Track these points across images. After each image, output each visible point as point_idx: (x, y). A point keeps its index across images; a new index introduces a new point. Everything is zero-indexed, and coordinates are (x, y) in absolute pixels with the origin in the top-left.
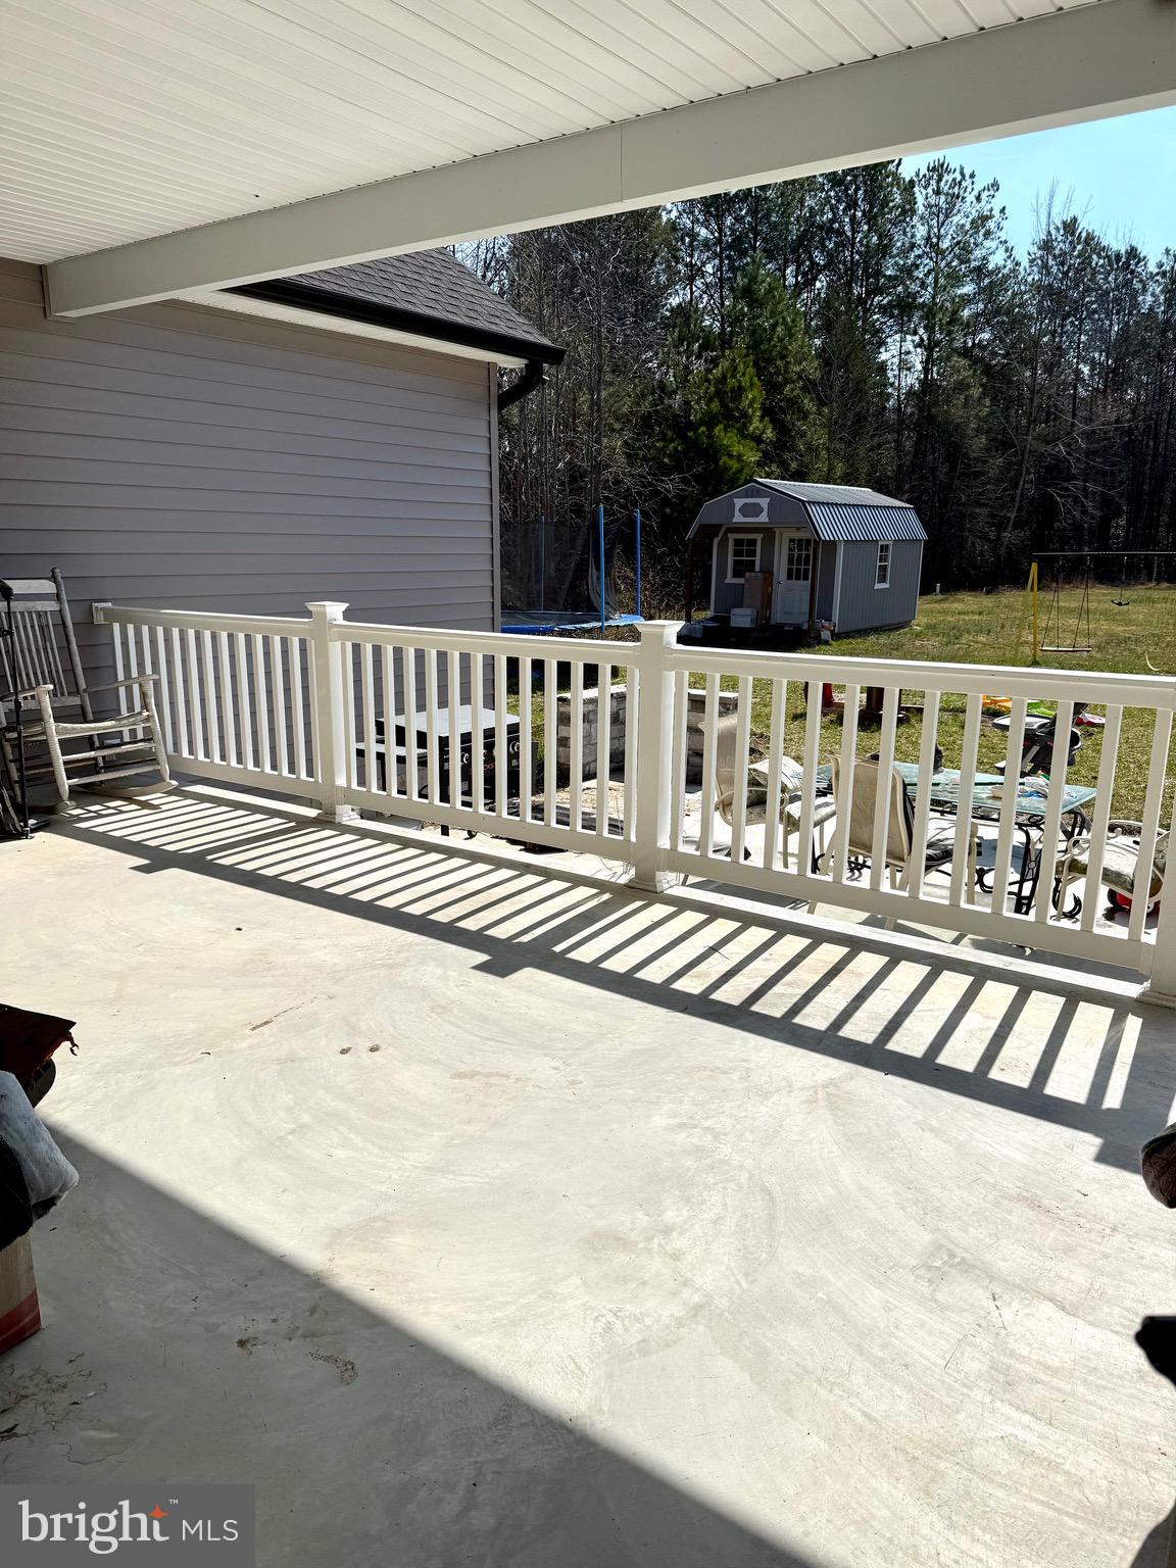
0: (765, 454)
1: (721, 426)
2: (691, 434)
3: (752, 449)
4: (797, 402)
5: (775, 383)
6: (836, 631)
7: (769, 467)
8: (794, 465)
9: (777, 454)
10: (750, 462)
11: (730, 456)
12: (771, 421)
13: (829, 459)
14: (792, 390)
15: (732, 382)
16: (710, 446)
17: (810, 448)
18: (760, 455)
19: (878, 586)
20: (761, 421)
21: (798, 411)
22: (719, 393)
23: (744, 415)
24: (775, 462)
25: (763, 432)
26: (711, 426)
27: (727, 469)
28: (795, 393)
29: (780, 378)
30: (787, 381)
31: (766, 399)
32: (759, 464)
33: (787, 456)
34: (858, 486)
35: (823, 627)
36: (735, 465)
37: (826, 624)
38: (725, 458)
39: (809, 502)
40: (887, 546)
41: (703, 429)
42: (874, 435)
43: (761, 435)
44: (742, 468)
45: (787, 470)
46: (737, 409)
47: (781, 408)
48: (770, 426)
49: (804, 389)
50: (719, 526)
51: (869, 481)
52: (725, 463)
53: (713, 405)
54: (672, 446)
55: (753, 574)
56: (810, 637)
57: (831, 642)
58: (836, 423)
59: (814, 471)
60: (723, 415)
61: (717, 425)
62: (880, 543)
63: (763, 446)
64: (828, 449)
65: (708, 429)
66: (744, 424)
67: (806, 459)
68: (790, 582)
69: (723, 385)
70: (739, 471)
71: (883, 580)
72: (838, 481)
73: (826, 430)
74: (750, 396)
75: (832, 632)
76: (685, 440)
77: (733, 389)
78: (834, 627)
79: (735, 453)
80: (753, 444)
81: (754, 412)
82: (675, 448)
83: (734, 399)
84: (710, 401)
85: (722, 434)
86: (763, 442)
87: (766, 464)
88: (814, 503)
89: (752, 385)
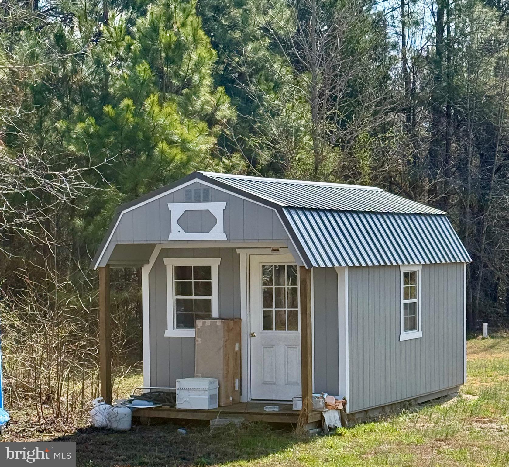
0: (222, 140)
1: (154, 98)
2: (108, 109)
3: (201, 133)
4: (263, 67)
5: (231, 40)
6: (348, 411)
7: (229, 158)
8: (265, 156)
9: (239, 140)
10: (200, 150)
11: (171, 143)
12: (228, 92)
13: (316, 145)
14: (256, 50)
15: (165, 36)
16: (137, 127)
17: (286, 132)
18: (214, 140)
19: (406, 336)
20: (212, 93)
21: (266, 80)
22: (146, 51)
23: (187, 83)
24: (238, 151)
25: (216, 108)
26: (138, 99)
27: (166, 161)
28: (261, 54)
29: (237, 35)
30: (247, 38)
31: (218, 63)
32: (213, 154)
33: (252, 142)
34: (361, 184)
35: (326, 405)
36: (179, 156)
37: (331, 400)
38: (163, 145)
39: (288, 208)
40: (414, 274)
41: (127, 102)
42: (376, 113)
43: (213, 114)
44: (189, 160)
45: (254, 162)
46: (176, 74)
47: (241, 75)
48: (227, 99)
49: (273, 47)
50: (151, 247)
51: (376, 177)
52: (162, 152)
53: (140, 68)
54: (79, 127)
55: (208, 322)
56: (307, 423)
57: (341, 430)
58: (321, 94)
59: (294, 164)
60: (155, 83)
61: (148, 96)
62: (403, 269)
63: (217, 129)
64: (313, 133)
65: (135, 103)
66: (188, 97)
67: (283, 147)
68: (269, 333)
69: (152, 40)
70: (185, 164)
71: (412, 325)
72: (331, 177)
73: (308, 106)
74: (195, 57)
75: (342, 413)
76: (99, 117)
77: (168, 46)
78: (344, 404)
79: (176, 138)
80: (203, 125)
81: (202, 78)
82: (86, 131)
83: (169, 61)
84: (136, 61)
85: (156, 109)
86: (217, 122)
87: (222, 153)
88: (296, 209)
89: (196, 41)
